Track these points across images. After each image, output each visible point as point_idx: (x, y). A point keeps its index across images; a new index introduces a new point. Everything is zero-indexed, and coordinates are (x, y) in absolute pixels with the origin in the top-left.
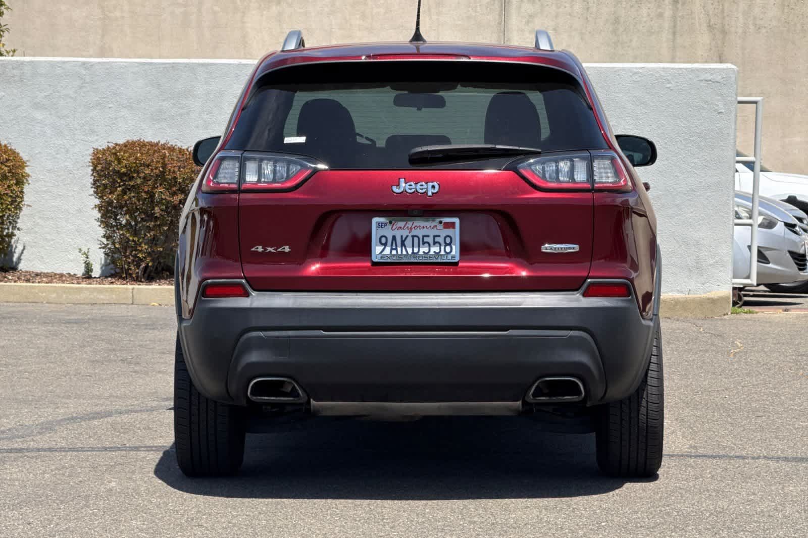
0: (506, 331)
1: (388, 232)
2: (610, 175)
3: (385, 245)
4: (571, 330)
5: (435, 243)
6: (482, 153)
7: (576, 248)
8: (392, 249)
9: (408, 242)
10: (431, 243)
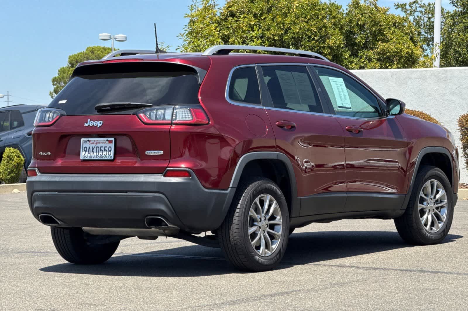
0: (126, 193)
1: (87, 145)
2: (190, 116)
3: (86, 151)
4: (155, 193)
5: (105, 150)
6: (126, 106)
7: (162, 152)
8: (88, 153)
9: (95, 150)
10: (104, 150)
